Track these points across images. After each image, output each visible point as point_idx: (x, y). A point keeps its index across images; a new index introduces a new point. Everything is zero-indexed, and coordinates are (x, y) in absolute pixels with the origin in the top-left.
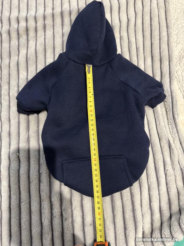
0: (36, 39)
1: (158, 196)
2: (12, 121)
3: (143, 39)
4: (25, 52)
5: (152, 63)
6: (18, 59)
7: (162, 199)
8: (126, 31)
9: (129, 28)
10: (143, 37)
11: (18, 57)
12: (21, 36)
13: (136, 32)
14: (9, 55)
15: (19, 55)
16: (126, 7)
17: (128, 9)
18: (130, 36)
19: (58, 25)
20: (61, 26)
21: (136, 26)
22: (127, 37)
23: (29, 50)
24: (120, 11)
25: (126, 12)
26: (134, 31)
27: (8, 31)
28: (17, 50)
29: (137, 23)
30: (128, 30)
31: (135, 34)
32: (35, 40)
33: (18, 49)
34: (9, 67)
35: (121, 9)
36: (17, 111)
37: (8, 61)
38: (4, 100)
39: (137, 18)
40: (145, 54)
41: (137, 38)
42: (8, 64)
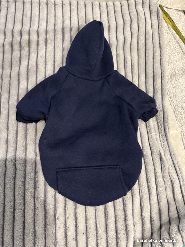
0: (38, 52)
1: (149, 206)
2: (10, 129)
3: (138, 57)
4: (26, 63)
5: (146, 80)
6: (19, 70)
7: (152, 209)
8: (123, 49)
9: (125, 47)
10: (138, 56)
11: (20, 68)
12: (23, 49)
13: (132, 51)
14: (10, 66)
15: (20, 66)
16: (123, 27)
17: (125, 29)
18: (125, 53)
19: (59, 40)
20: (61, 41)
21: (132, 45)
22: (123, 54)
23: (30, 61)
24: (118, 31)
25: (123, 32)
26: (130, 49)
27: (10, 43)
28: (18, 61)
29: (132, 42)
30: (124, 48)
31: (131, 52)
32: (36, 52)
33: (20, 60)
34: (10, 77)
35: (119, 29)
36: (16, 119)
37: (9, 71)
38: (3, 108)
39: (133, 38)
40: (139, 71)
41: (132, 55)
42: (9, 74)
